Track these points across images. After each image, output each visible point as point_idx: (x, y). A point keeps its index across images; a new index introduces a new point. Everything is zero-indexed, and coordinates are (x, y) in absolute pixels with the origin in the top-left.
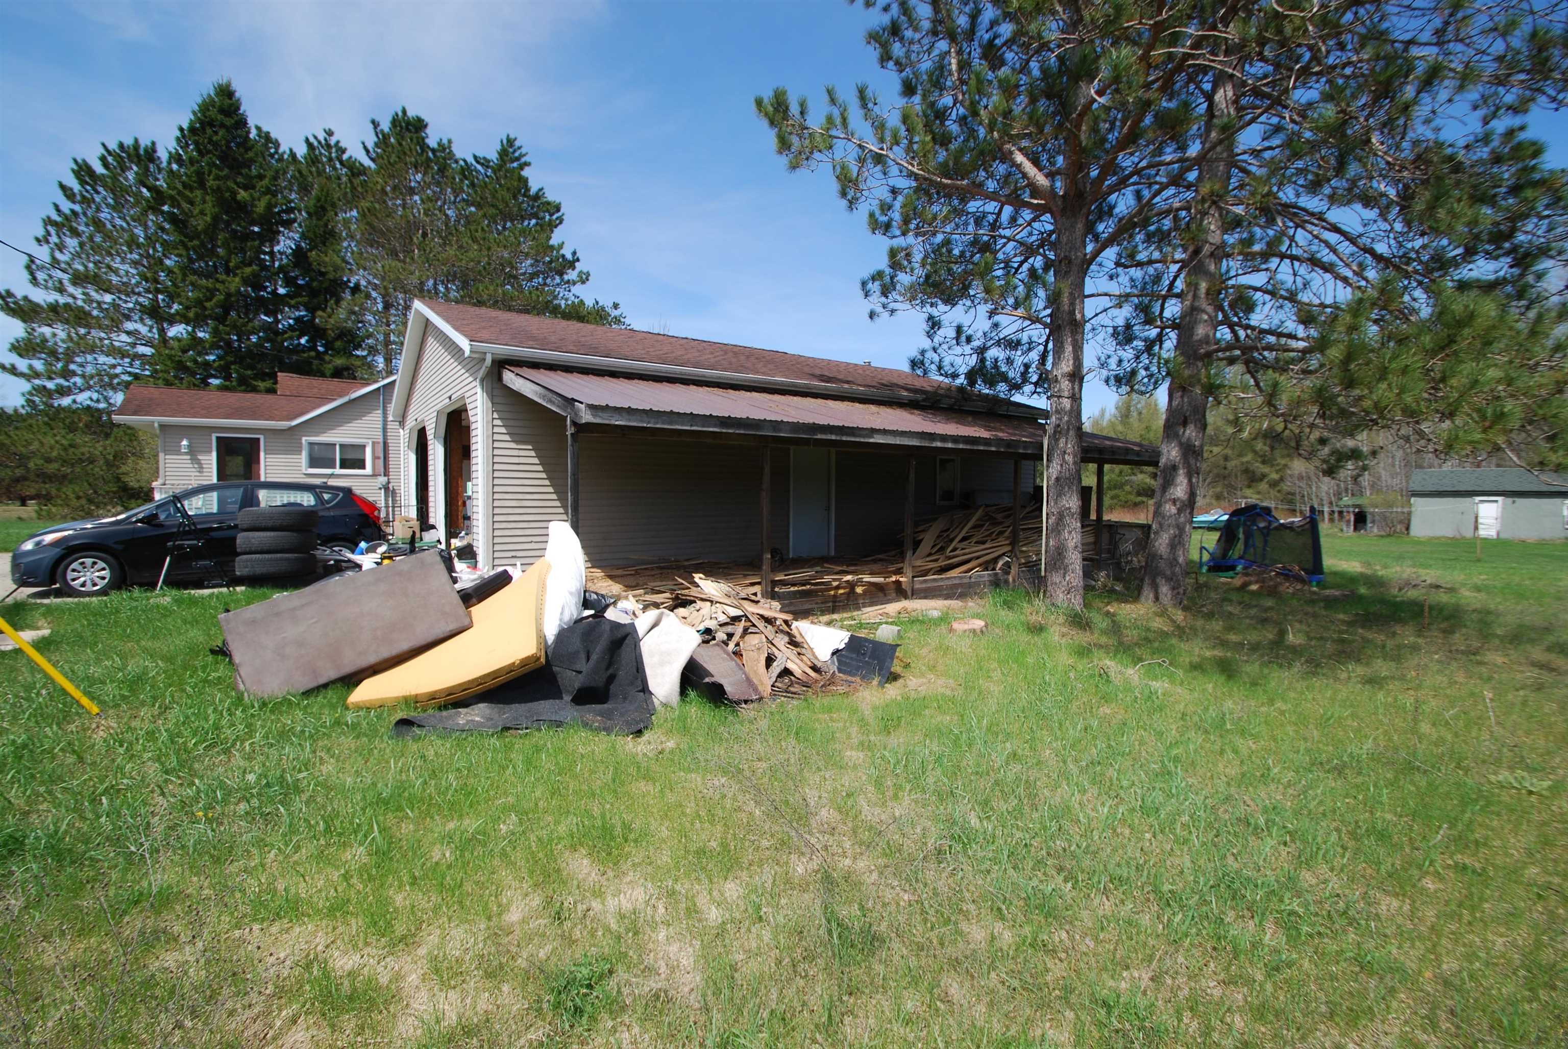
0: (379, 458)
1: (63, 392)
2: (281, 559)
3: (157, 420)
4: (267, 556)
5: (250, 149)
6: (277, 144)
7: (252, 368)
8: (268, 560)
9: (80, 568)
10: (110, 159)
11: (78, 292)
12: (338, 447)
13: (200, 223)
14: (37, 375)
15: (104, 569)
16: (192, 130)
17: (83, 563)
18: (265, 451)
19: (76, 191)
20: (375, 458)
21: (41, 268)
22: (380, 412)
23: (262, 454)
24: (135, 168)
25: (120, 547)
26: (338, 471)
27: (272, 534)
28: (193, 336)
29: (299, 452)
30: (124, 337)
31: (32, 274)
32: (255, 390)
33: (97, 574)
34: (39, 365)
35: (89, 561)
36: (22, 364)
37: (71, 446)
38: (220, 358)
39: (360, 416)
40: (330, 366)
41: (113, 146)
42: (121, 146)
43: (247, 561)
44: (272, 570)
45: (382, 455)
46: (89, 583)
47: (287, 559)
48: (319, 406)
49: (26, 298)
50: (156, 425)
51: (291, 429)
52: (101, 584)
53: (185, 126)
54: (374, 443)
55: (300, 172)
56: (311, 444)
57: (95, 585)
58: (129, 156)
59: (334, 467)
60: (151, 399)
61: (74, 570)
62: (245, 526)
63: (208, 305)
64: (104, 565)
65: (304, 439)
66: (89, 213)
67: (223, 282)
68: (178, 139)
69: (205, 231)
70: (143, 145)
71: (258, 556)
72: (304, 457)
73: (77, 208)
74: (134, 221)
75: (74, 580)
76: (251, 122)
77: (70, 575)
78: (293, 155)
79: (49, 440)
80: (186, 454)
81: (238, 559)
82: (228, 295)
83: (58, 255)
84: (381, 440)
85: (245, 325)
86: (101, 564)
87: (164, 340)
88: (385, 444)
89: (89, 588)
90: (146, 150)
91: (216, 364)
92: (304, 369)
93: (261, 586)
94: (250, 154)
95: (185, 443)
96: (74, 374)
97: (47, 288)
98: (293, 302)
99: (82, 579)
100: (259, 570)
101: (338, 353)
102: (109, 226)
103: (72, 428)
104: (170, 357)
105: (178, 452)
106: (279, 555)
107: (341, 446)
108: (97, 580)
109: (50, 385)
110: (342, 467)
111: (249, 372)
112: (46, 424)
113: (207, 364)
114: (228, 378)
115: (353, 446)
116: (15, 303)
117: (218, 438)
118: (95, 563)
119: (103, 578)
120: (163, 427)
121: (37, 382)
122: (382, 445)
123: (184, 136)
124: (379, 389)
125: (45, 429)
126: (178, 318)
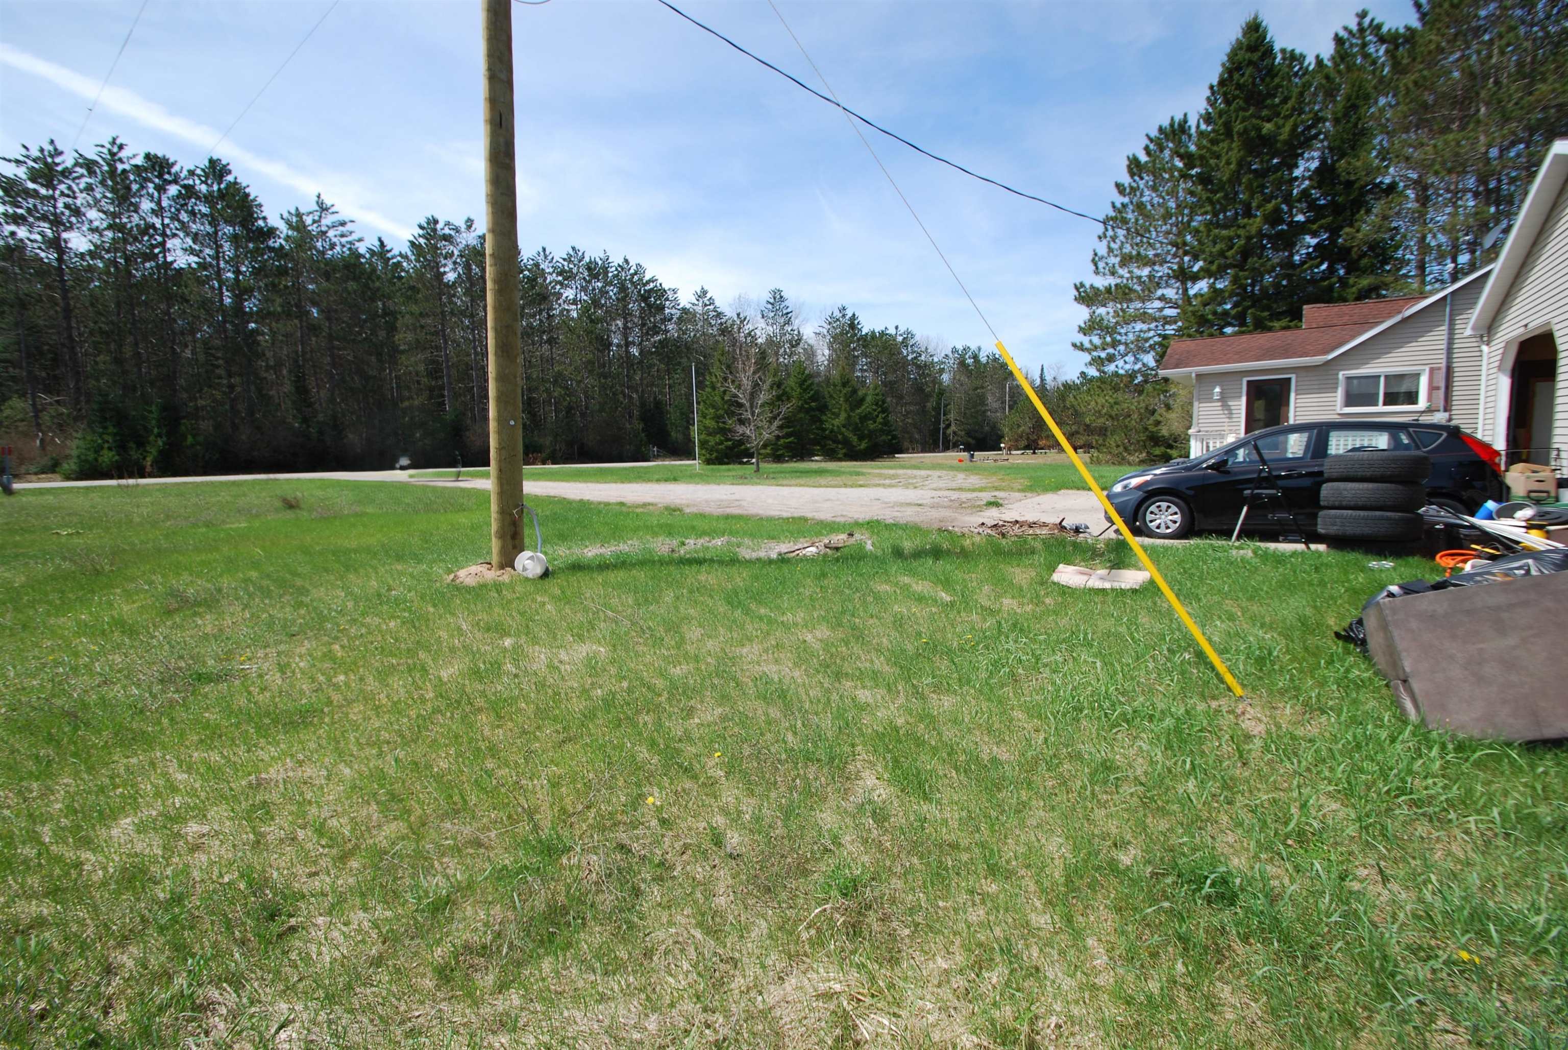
0: (1438, 388)
1: (1111, 359)
2: (1381, 518)
3: (1194, 370)
4: (1362, 513)
5: (1276, 75)
6: (1303, 57)
7: (1268, 308)
8: (1364, 518)
9: (1156, 511)
10: (1152, 146)
11: (1124, 272)
12: (1382, 380)
13: (1224, 174)
14: (1096, 348)
15: (1176, 513)
16: (1222, 83)
17: (1159, 507)
18: (1296, 390)
19: (1126, 185)
20: (1432, 388)
21: (1101, 258)
22: (1445, 328)
23: (1292, 396)
24: (1171, 145)
25: (1191, 493)
26: (1381, 408)
27: (1370, 486)
28: (1212, 286)
29: (1334, 389)
30: (1158, 304)
31: (1096, 265)
32: (1270, 329)
33: (1170, 518)
34: (1096, 340)
35: (1164, 505)
36: (1086, 340)
37: (1116, 403)
38: (1235, 306)
39: (1415, 338)
40: (1354, 289)
41: (1154, 133)
42: (1161, 129)
43: (1336, 517)
44: (1367, 530)
45: (1442, 385)
46: (1163, 526)
47: (1388, 519)
48: (1360, 334)
49: (1092, 286)
50: (1193, 375)
51: (1328, 363)
52: (1173, 527)
53: (1215, 83)
54: (1432, 371)
55: (1327, 77)
56: (1349, 379)
57: (1168, 528)
58: (1166, 135)
59: (1376, 405)
60: (1188, 352)
61: (1152, 513)
62: (1335, 475)
63: (1229, 254)
64: (1176, 509)
65: (1341, 373)
66: (1134, 201)
67: (1244, 227)
68: (1208, 99)
69: (1230, 181)
70: (1177, 120)
71: (1350, 512)
72: (1340, 394)
73: (1126, 200)
74: (1168, 194)
75: (1151, 521)
76: (1277, 47)
77: (1149, 517)
78: (1319, 61)
79: (1101, 400)
80: (1218, 400)
81: (1322, 513)
82: (1249, 238)
83: (1113, 245)
84: (1443, 365)
85: (1262, 265)
86: (1174, 509)
87: (1187, 299)
88: (1449, 370)
89: (1162, 530)
90: (1180, 124)
91: (1233, 312)
92: (1326, 296)
93: (1353, 550)
94: (1277, 80)
95: (1217, 390)
96: (1120, 342)
97: (1104, 274)
98: (1315, 227)
99: (1158, 522)
100: (1350, 530)
101: (1364, 272)
102: (1149, 207)
103: (1116, 389)
104: (1194, 313)
105: (1210, 400)
106: (1378, 513)
107: (1386, 377)
108: (1170, 524)
109: (1103, 355)
110: (1385, 404)
111: (1266, 314)
112: (1099, 387)
113: (1226, 313)
114: (1242, 324)
115: (1401, 377)
116: (1085, 292)
117: (1248, 382)
118: (1169, 507)
119: (1175, 522)
120: (1199, 376)
121: (1095, 354)
122: (1444, 370)
123: (1213, 93)
124: (1445, 298)
125: (1098, 391)
126: (1202, 274)
